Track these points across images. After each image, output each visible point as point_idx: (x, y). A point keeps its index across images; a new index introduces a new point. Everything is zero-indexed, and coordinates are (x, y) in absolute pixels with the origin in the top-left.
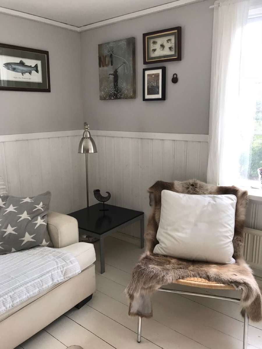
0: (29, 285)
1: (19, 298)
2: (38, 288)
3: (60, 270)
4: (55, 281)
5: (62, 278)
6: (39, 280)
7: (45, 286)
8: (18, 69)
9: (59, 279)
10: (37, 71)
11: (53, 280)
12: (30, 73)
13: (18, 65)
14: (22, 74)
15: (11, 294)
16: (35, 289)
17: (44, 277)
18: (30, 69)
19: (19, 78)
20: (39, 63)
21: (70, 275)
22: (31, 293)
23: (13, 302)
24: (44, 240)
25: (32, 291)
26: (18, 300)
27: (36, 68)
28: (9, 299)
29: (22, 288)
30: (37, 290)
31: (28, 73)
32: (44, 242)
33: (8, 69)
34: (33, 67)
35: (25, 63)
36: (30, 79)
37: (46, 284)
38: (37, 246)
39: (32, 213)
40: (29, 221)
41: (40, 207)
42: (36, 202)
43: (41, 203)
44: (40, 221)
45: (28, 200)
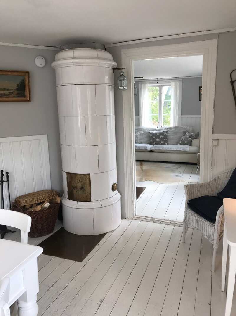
0: (175, 148)
3: (183, 148)
11: (180, 149)
21: (185, 150)
24: (189, 144)
37: (178, 149)
38: (187, 145)
39: (190, 136)
40: (188, 138)
41: (194, 136)
42: (193, 134)
43: (194, 135)
44: (190, 139)
45: (192, 133)
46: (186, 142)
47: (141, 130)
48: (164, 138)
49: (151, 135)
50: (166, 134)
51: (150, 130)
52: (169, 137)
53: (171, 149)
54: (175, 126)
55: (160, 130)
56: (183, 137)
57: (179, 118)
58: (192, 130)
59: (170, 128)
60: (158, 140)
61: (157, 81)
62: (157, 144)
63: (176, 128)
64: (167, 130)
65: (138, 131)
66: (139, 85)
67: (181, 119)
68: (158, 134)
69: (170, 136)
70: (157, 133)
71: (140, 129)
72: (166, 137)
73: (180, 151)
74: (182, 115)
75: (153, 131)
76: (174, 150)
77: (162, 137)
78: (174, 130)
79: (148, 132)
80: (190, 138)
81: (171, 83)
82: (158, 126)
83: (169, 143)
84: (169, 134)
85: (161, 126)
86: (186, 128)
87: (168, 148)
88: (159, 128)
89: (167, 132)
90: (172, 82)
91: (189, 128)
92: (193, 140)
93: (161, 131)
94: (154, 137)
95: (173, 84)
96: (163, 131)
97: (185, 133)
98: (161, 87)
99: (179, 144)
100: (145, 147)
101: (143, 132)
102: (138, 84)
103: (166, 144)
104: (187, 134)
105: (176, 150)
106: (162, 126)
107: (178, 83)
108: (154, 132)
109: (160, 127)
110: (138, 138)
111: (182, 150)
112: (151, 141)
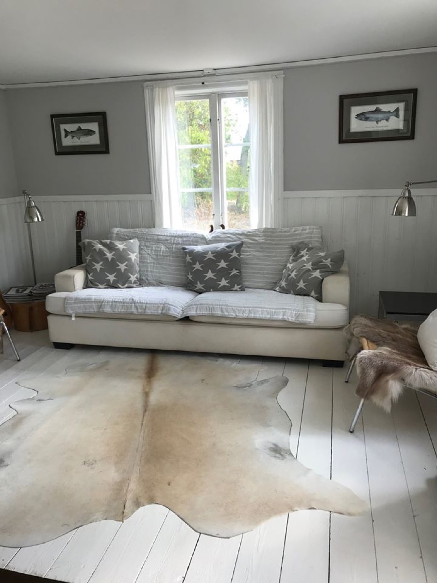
0: (265, 310)
1: (255, 314)
2: (270, 315)
3: (295, 312)
4: (285, 317)
5: (294, 319)
6: (274, 310)
7: (275, 317)
8: (372, 118)
9: (290, 318)
10: (397, 116)
11: (283, 316)
12: (387, 120)
13: (372, 113)
14: (377, 122)
15: (250, 309)
16: (268, 315)
17: (278, 310)
18: (387, 115)
19: (373, 127)
20: (401, 106)
21: (300, 320)
22: (264, 316)
23: (249, 314)
24: (313, 292)
25: (265, 315)
26: (253, 315)
27: (396, 113)
28: (247, 312)
29: (259, 309)
30: (269, 316)
31: (385, 121)
32: (313, 293)
33: (360, 120)
34: (392, 112)
35: (381, 110)
36: (387, 126)
37: (277, 315)
38: (307, 295)
39: (317, 265)
40: (309, 270)
41: (328, 262)
42: (326, 258)
43: (329, 260)
44: (317, 274)
45: (322, 254)
46: (301, 285)
47: (158, 241)
48: (230, 268)
49: (188, 259)
50: (235, 254)
51: (185, 239)
52: (246, 264)
53: (252, 315)
54: (264, 226)
55: (216, 240)
56: (290, 266)
57: (277, 199)
58: (320, 240)
59: (248, 235)
60: (210, 275)
61: (201, 78)
62: (207, 289)
63: (267, 232)
64: (238, 242)
65: (147, 244)
66: (147, 93)
67: (282, 205)
68: (210, 256)
69: (248, 261)
70: (206, 253)
71: (156, 238)
72: (235, 263)
73: (283, 321)
74: (286, 189)
75: (196, 243)
76: (263, 316)
77: (223, 264)
78: (261, 240)
79: (179, 246)
80: (314, 269)
81: (246, 83)
82: (212, 227)
83: (246, 283)
84: (248, 254)
85: (223, 227)
86: (301, 234)
87: (244, 312)
88: (214, 234)
89: (239, 247)
90: (251, 83)
91: (311, 233)
92: (325, 279)
93: (222, 246)
94: (198, 266)
95: (253, 86)
96: (228, 244)
97: (296, 251)
98: (215, 100)
99: (277, 289)
100: (165, 306)
101: (163, 248)
102: (143, 87)
103: (236, 287)
104: (305, 256)
105: (268, 317)
106: (226, 225)
107: (269, 84)
108: (199, 248)
109: (218, 231)
110: (147, 268)
111: (290, 319)
112: (190, 277)
